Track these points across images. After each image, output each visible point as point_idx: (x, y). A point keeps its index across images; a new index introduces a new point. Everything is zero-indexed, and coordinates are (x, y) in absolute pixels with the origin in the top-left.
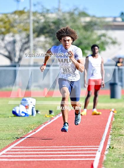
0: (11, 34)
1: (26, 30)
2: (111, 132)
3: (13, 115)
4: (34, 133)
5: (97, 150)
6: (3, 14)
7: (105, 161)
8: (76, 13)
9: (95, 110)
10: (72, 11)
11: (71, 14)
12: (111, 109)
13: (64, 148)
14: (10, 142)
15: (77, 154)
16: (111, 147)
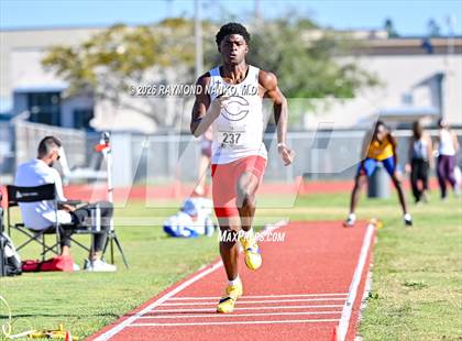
0: (156, 68)
1: (188, 59)
2: (371, 265)
3: (165, 234)
4: (210, 271)
5: (343, 302)
6: (139, 26)
8: (293, 21)
10: (283, 17)
11: (282, 24)
12: (370, 218)
13: (274, 299)
14: (161, 289)
15: (302, 310)
16: (373, 296)
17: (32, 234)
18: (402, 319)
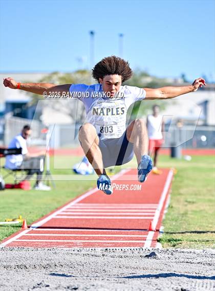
5: (155, 209)
7: (164, 220)
12: (171, 167)
16: (171, 206)
17: (11, 171)
18: (184, 218)
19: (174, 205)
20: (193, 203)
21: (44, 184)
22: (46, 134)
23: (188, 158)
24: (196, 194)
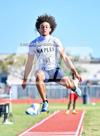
9: (74, 111)
16: (83, 133)
19: (85, 132)
20: (97, 130)
21: (8, 121)
22: (10, 91)
23: (94, 104)
24: (98, 125)
